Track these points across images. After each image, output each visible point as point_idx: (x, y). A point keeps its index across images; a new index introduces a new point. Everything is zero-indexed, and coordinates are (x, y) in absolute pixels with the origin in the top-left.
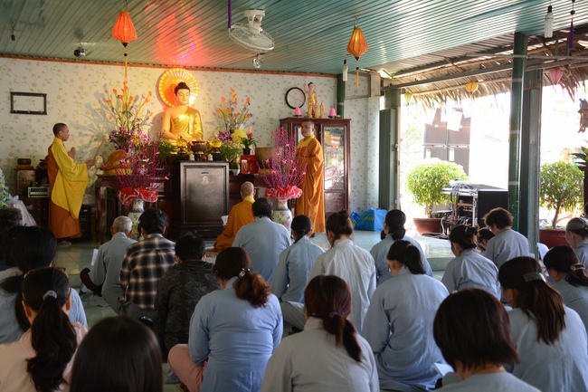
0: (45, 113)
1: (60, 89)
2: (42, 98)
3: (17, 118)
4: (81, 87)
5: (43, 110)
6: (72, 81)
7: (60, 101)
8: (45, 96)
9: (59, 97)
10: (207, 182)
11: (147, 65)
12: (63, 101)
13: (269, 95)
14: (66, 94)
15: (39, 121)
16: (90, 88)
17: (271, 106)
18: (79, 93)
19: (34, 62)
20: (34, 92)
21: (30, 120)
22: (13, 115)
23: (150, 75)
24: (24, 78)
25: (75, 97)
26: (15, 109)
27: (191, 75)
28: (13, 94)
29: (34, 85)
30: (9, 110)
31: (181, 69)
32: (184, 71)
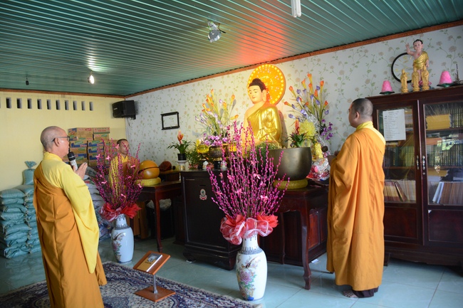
0: (178, 127)
1: (186, 106)
2: (176, 115)
3: (165, 133)
5: (177, 125)
6: (192, 97)
7: (186, 116)
8: (177, 113)
9: (185, 113)
10: (206, 197)
12: (188, 115)
13: (369, 71)
14: (189, 109)
16: (203, 101)
17: (373, 84)
18: (196, 106)
19: (171, 89)
20: (173, 111)
22: (164, 131)
23: (243, 78)
24: (167, 102)
25: (194, 111)
26: (164, 127)
27: (276, 68)
28: (163, 115)
29: (172, 106)
30: (161, 128)
31: (266, 65)
32: (270, 66)
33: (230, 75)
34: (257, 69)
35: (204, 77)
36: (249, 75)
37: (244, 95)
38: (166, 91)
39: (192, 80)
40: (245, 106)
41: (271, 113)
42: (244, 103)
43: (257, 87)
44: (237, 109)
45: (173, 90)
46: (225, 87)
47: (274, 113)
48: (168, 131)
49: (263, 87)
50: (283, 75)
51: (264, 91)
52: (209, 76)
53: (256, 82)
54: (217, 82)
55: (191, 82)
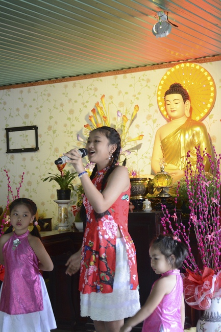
0: (36, 149)
1: (51, 118)
2: (33, 131)
3: (12, 158)
4: (71, 112)
5: (34, 146)
6: (62, 105)
7: (51, 132)
8: (35, 128)
9: (50, 128)
11: (145, 67)
12: (54, 132)
14: (56, 123)
15: (32, 159)
16: (81, 111)
18: (69, 119)
19: (25, 89)
20: (26, 125)
21: (24, 159)
22: (10, 155)
23: (148, 81)
24: (18, 110)
25: (65, 125)
26: (11, 148)
27: (202, 70)
28: (8, 130)
29: (27, 116)
30: (5, 149)
31: (188, 65)
32: (193, 65)
33: (128, 75)
34: (173, 69)
35: (85, 76)
36: (160, 78)
37: (151, 105)
38: (15, 91)
39: (63, 79)
40: (150, 122)
41: (198, 134)
42: (149, 117)
43: (178, 96)
44: (138, 126)
45: (29, 91)
46: (120, 92)
47: (202, 135)
48: (17, 156)
49: (186, 97)
50: (212, 80)
51: (187, 102)
52: (92, 75)
53: (176, 88)
54: (106, 84)
55: (61, 81)
